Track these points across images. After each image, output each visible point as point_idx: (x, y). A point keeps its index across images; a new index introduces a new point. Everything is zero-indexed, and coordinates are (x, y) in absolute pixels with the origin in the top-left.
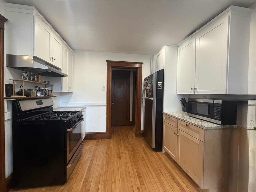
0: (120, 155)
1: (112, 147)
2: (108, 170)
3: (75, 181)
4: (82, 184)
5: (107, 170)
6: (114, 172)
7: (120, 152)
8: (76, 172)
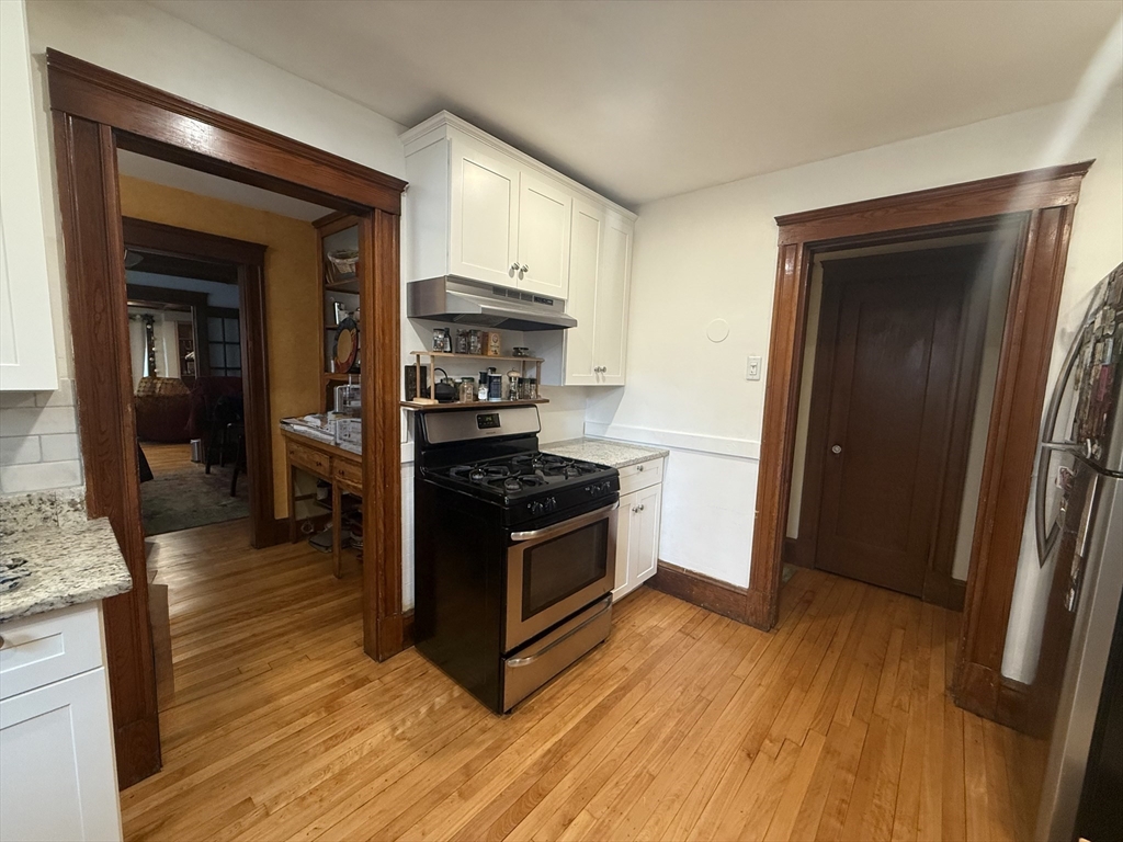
0: (761, 744)
1: (750, 679)
2: (654, 774)
3: (529, 725)
4: (540, 752)
5: (652, 768)
6: (677, 806)
7: (769, 728)
8: (551, 698)
